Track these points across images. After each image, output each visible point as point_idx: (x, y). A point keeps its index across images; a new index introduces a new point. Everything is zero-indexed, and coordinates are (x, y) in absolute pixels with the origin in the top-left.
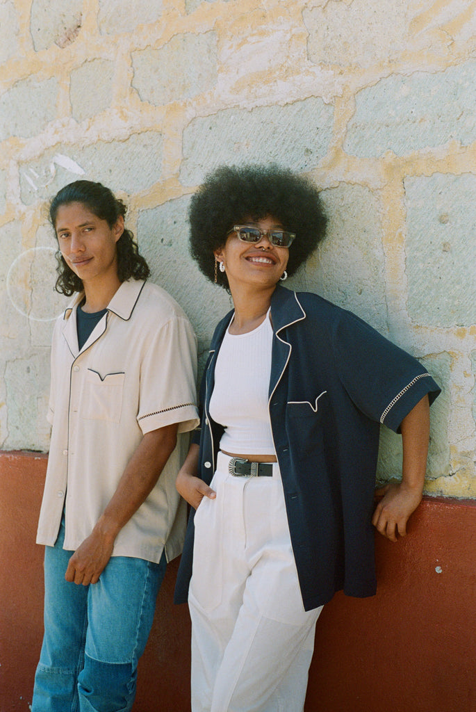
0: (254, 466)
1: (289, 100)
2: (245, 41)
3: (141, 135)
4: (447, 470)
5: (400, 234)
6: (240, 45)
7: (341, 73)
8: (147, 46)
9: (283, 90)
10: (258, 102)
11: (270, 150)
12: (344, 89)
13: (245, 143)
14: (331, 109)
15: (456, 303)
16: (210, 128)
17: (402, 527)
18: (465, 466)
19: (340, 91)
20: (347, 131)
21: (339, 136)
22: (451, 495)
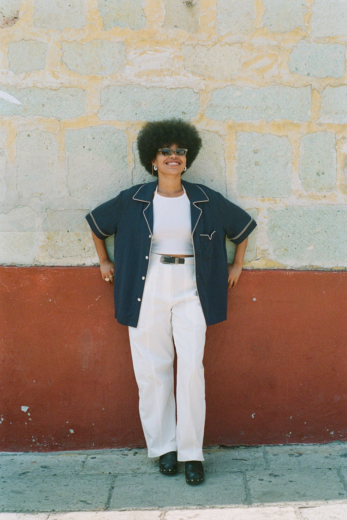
0: (176, 259)
1: (173, 87)
2: (144, 52)
3: (69, 89)
4: (255, 258)
5: (234, 156)
6: (141, 54)
7: (204, 79)
8: (74, 41)
9: (169, 81)
10: (153, 84)
11: (161, 109)
12: (206, 87)
13: (144, 103)
14: (198, 96)
15: (261, 187)
16: (120, 93)
17: (236, 281)
18: (264, 256)
19: (204, 88)
20: (208, 107)
21: (203, 108)
22: (257, 268)
